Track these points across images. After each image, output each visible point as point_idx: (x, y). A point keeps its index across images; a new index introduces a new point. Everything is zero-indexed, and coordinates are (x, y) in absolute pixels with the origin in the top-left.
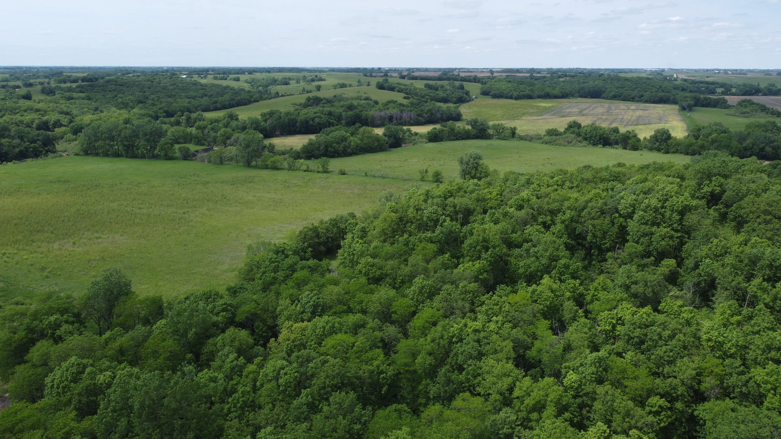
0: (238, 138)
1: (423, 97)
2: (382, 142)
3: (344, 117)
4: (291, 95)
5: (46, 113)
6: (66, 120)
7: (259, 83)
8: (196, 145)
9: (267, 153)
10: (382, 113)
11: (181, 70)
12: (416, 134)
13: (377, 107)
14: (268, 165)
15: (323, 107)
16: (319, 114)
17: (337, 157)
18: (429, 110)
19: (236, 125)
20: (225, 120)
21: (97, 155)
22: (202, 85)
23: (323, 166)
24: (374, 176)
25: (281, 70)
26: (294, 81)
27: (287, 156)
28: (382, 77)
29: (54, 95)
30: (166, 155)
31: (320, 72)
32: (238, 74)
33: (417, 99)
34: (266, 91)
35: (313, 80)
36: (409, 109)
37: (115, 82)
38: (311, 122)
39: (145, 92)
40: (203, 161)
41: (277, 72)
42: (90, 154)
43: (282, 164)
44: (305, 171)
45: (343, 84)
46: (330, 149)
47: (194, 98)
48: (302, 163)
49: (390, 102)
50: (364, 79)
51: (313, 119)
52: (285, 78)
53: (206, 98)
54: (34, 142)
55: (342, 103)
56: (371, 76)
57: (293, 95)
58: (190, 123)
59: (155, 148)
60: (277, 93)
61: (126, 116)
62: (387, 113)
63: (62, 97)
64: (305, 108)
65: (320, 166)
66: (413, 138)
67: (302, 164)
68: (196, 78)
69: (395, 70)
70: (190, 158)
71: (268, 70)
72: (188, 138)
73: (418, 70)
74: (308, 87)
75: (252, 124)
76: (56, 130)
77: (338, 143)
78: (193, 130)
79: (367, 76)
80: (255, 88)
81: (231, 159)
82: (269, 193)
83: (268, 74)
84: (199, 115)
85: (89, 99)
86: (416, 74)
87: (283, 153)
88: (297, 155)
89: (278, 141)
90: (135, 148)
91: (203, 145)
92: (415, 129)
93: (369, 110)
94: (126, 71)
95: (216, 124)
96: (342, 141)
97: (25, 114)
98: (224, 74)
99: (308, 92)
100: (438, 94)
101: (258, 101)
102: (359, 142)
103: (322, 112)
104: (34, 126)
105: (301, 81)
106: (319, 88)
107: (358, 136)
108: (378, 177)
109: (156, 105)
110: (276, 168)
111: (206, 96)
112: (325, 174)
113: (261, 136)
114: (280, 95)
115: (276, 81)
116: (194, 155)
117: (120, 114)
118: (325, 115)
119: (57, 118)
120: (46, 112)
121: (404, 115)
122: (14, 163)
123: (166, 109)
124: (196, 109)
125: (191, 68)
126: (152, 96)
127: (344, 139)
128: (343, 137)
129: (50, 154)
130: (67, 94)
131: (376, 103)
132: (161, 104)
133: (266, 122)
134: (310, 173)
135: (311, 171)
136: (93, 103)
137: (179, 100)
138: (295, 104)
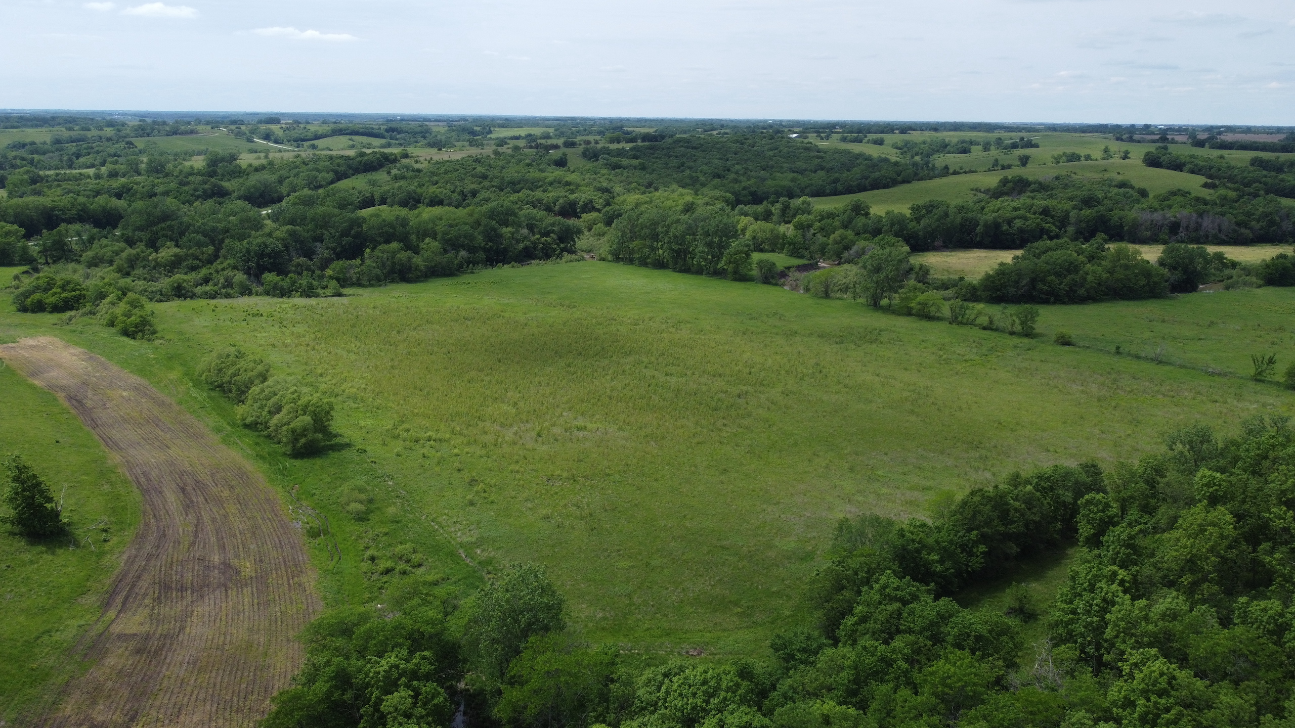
0: (863, 249)
1: (1248, 185)
2: (1156, 279)
3: (1072, 220)
4: (971, 172)
5: (577, 188)
6: (601, 201)
7: (916, 149)
8: (790, 256)
9: (912, 282)
10: (1157, 216)
11: (792, 125)
12: (1234, 265)
13: (1145, 203)
14: (912, 308)
15: (1033, 198)
16: (1022, 212)
17: (1054, 303)
18: (1266, 215)
19: (864, 225)
20: (846, 215)
21: (631, 261)
22: (819, 151)
23: (1023, 323)
24: (1138, 357)
25: (957, 127)
26: (980, 147)
27: (949, 293)
28: (1154, 141)
29: (597, 160)
30: (735, 272)
31: (1029, 131)
32: (882, 132)
33: (1235, 190)
34: (927, 163)
35: (1014, 146)
36: (1218, 209)
37: (687, 143)
38: (1005, 227)
39: (727, 160)
40: (795, 288)
41: (950, 130)
42: (622, 259)
43: (938, 310)
44: (985, 328)
45: (1073, 154)
46: (1040, 286)
47: (801, 172)
48: (982, 310)
49: (1174, 193)
50: (1116, 147)
51: (1009, 222)
52: (964, 142)
53: (821, 173)
54: (546, 234)
55: (1070, 192)
56: (1131, 140)
57: (976, 172)
58: (786, 216)
59: (719, 258)
60: (946, 167)
61: (689, 198)
62: (1168, 215)
63: (606, 164)
64: (997, 198)
65: (1017, 321)
66: (1227, 272)
67: (979, 314)
68: (812, 138)
69: (1180, 130)
70: (773, 281)
71: (935, 127)
72: (776, 244)
73: (1230, 129)
74: (1004, 159)
75: (893, 224)
76: (584, 215)
77: (1058, 275)
78: (788, 230)
79: (1122, 140)
80: (909, 156)
81: (845, 289)
82: (906, 369)
83: (934, 134)
84: (804, 202)
85: (643, 168)
86: (1229, 137)
87: (945, 286)
88: (973, 294)
89: (938, 259)
90: (689, 256)
91: (802, 257)
92: (1233, 253)
93: (1127, 207)
94: (709, 126)
95: (830, 221)
96: (1069, 271)
97: (550, 188)
98: (859, 132)
99: (1003, 168)
100: (1282, 180)
101: (909, 182)
102: (1105, 276)
103: (1029, 208)
104: (557, 208)
105: (992, 147)
106: (1024, 161)
107: (1103, 263)
108: (1146, 359)
109: (740, 182)
110: (929, 318)
111: (822, 169)
112: (1026, 340)
113: (907, 248)
114: (951, 171)
115: (946, 146)
116: (783, 275)
117: (682, 195)
118: (1035, 214)
119: (589, 197)
120: (578, 186)
121: (1207, 223)
122: (513, 267)
123: (753, 189)
124: (803, 192)
125: (809, 122)
126: (737, 167)
127: (1072, 268)
128: (1072, 263)
129: (565, 254)
130: (614, 160)
131: (1143, 193)
132: (748, 180)
133: (918, 223)
134: (994, 334)
135: (997, 330)
136: (647, 176)
137: (779, 174)
138: (978, 190)
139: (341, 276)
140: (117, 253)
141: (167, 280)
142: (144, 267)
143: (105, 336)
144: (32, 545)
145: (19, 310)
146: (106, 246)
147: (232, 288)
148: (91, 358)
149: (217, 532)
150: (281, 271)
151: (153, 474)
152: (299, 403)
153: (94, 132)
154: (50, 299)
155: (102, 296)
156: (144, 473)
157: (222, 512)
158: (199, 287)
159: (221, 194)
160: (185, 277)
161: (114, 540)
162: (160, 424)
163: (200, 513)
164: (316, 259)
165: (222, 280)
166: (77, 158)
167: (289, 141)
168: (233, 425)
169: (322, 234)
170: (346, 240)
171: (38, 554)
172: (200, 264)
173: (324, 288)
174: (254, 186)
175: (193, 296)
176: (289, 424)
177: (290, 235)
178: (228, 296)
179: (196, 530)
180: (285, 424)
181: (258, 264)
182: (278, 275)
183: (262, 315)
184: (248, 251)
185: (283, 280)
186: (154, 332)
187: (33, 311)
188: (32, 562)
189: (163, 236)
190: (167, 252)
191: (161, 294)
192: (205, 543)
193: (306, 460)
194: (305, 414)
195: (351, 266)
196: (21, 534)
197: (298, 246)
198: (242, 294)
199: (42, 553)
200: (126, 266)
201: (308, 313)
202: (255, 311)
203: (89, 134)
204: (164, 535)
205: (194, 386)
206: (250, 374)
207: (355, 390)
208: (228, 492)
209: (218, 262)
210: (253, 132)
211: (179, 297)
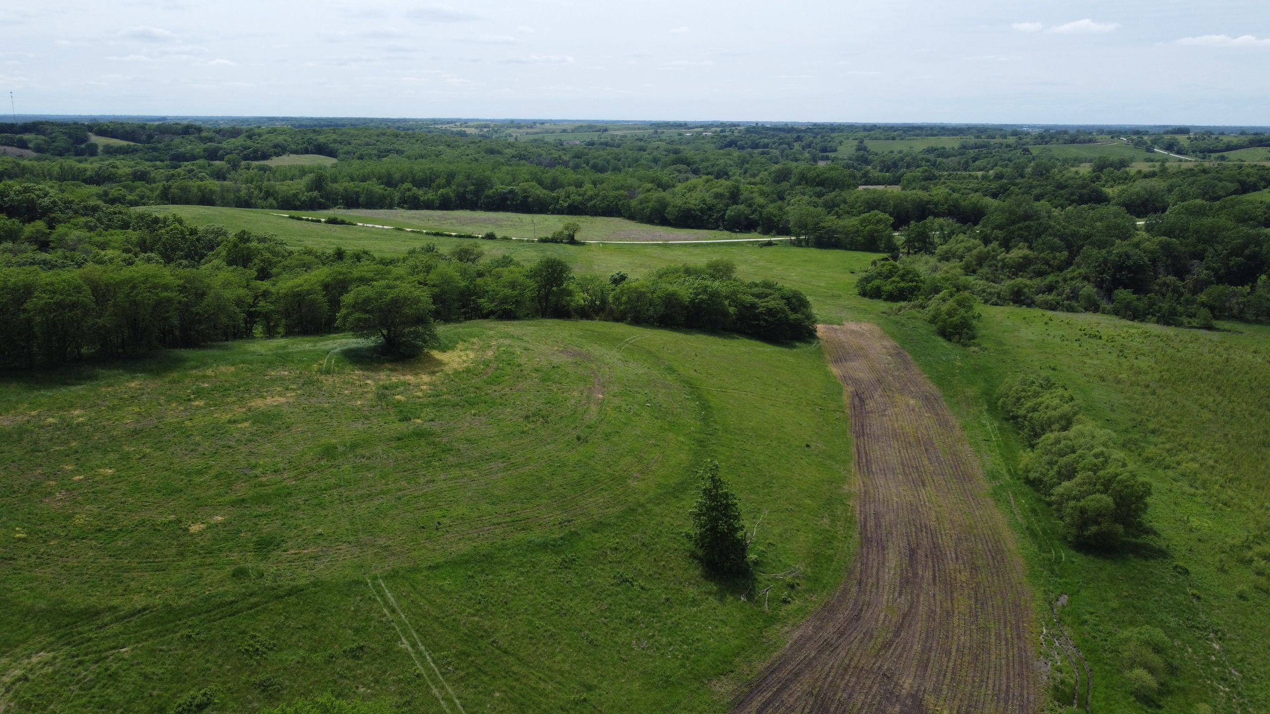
139: (1217, 304)
140: (969, 249)
141: (1008, 283)
142: (990, 266)
143: (924, 332)
144: (706, 578)
145: (860, 294)
146: (962, 241)
147: (1078, 301)
148: (899, 354)
149: (927, 637)
150: (1139, 288)
151: (887, 518)
152: (1101, 473)
153: (998, 140)
154: (888, 287)
155: (936, 290)
156: (877, 515)
157: (947, 605)
158: (1040, 295)
159: (1100, 199)
160: (1028, 282)
161: (797, 603)
162: (931, 450)
163: (918, 596)
164: (1189, 280)
165: (1068, 290)
166: (974, 161)
167: (1194, 152)
168: (1013, 474)
169: (1205, 250)
170: (1235, 260)
171: (706, 593)
172: (1049, 270)
173: (1191, 316)
174: (1137, 194)
175: (1031, 304)
176: (1078, 500)
177: (1162, 248)
178: (1071, 309)
179: (901, 625)
180: (1074, 498)
181: (1114, 277)
182: (1134, 293)
183: (1100, 338)
184: (1105, 261)
185: (1139, 299)
186: (974, 337)
187: (871, 297)
188: (694, 603)
189: (1019, 236)
190: (1018, 253)
191: (999, 297)
192: (904, 649)
193: (1091, 557)
194: (1105, 491)
195: (1235, 294)
196: (701, 560)
197: (1169, 261)
198: (1086, 310)
199: (710, 593)
200: (974, 263)
201: (1161, 344)
202: (1093, 332)
203: (992, 141)
204: (858, 618)
205: (988, 410)
206: (1051, 413)
207: (1196, 466)
208: (967, 574)
209: (1070, 269)
210: (1155, 142)
211: (1015, 302)
